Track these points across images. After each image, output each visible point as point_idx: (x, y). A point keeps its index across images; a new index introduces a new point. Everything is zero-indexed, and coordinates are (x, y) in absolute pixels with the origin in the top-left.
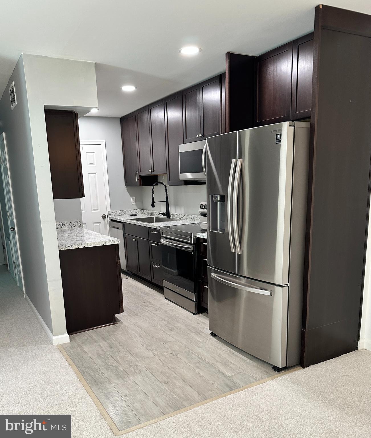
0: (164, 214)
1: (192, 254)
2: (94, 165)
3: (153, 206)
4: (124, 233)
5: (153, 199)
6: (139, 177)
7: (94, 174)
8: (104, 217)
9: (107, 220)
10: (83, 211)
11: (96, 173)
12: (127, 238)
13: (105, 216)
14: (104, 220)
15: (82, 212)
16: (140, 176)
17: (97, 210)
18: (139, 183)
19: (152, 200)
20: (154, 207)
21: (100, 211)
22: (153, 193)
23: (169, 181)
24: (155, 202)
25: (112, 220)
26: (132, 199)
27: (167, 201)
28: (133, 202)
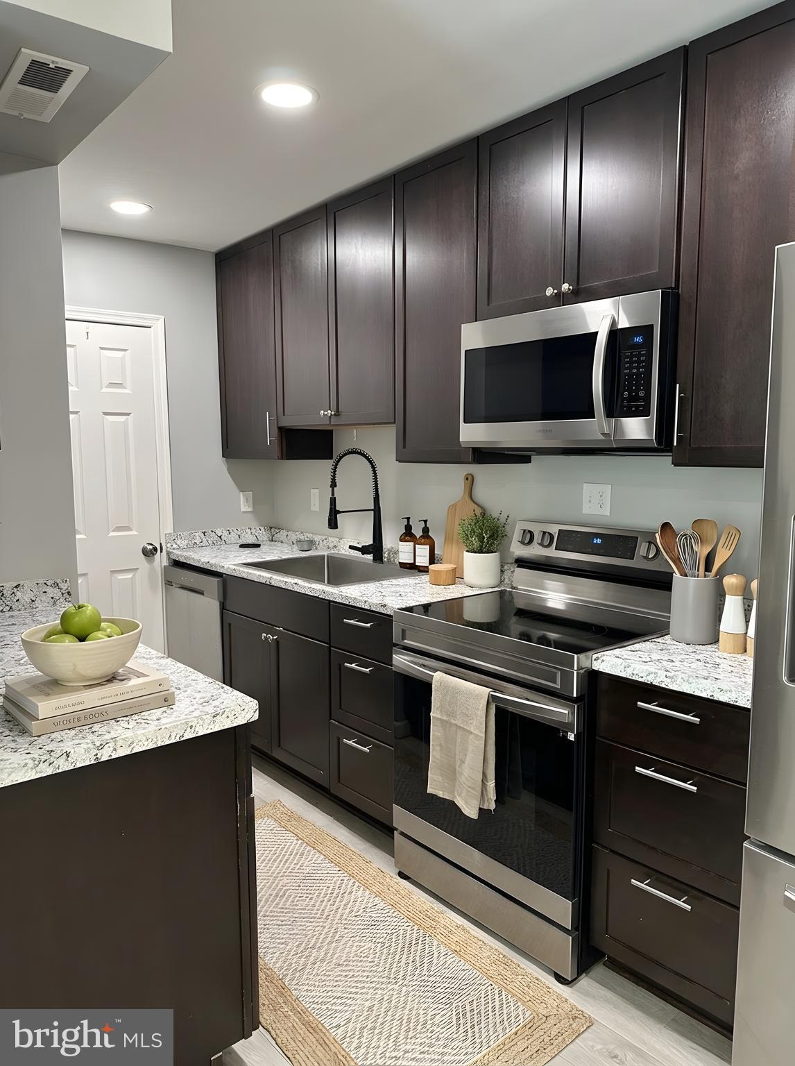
0: (364, 550)
1: (571, 737)
2: (124, 388)
3: (333, 524)
4: (223, 607)
5: (333, 501)
6: (276, 431)
7: (124, 418)
8: (149, 553)
9: (161, 560)
10: (82, 534)
11: (129, 414)
12: (232, 626)
13: (155, 549)
14: (151, 562)
15: (78, 536)
16: (280, 429)
17: (128, 528)
18: (276, 451)
19: (331, 505)
20: (337, 528)
21: (136, 533)
22: (334, 485)
23: (404, 447)
24: (340, 512)
25: (177, 564)
26: (244, 496)
27: (377, 511)
28: (245, 507)
